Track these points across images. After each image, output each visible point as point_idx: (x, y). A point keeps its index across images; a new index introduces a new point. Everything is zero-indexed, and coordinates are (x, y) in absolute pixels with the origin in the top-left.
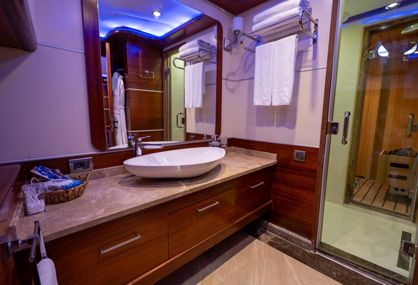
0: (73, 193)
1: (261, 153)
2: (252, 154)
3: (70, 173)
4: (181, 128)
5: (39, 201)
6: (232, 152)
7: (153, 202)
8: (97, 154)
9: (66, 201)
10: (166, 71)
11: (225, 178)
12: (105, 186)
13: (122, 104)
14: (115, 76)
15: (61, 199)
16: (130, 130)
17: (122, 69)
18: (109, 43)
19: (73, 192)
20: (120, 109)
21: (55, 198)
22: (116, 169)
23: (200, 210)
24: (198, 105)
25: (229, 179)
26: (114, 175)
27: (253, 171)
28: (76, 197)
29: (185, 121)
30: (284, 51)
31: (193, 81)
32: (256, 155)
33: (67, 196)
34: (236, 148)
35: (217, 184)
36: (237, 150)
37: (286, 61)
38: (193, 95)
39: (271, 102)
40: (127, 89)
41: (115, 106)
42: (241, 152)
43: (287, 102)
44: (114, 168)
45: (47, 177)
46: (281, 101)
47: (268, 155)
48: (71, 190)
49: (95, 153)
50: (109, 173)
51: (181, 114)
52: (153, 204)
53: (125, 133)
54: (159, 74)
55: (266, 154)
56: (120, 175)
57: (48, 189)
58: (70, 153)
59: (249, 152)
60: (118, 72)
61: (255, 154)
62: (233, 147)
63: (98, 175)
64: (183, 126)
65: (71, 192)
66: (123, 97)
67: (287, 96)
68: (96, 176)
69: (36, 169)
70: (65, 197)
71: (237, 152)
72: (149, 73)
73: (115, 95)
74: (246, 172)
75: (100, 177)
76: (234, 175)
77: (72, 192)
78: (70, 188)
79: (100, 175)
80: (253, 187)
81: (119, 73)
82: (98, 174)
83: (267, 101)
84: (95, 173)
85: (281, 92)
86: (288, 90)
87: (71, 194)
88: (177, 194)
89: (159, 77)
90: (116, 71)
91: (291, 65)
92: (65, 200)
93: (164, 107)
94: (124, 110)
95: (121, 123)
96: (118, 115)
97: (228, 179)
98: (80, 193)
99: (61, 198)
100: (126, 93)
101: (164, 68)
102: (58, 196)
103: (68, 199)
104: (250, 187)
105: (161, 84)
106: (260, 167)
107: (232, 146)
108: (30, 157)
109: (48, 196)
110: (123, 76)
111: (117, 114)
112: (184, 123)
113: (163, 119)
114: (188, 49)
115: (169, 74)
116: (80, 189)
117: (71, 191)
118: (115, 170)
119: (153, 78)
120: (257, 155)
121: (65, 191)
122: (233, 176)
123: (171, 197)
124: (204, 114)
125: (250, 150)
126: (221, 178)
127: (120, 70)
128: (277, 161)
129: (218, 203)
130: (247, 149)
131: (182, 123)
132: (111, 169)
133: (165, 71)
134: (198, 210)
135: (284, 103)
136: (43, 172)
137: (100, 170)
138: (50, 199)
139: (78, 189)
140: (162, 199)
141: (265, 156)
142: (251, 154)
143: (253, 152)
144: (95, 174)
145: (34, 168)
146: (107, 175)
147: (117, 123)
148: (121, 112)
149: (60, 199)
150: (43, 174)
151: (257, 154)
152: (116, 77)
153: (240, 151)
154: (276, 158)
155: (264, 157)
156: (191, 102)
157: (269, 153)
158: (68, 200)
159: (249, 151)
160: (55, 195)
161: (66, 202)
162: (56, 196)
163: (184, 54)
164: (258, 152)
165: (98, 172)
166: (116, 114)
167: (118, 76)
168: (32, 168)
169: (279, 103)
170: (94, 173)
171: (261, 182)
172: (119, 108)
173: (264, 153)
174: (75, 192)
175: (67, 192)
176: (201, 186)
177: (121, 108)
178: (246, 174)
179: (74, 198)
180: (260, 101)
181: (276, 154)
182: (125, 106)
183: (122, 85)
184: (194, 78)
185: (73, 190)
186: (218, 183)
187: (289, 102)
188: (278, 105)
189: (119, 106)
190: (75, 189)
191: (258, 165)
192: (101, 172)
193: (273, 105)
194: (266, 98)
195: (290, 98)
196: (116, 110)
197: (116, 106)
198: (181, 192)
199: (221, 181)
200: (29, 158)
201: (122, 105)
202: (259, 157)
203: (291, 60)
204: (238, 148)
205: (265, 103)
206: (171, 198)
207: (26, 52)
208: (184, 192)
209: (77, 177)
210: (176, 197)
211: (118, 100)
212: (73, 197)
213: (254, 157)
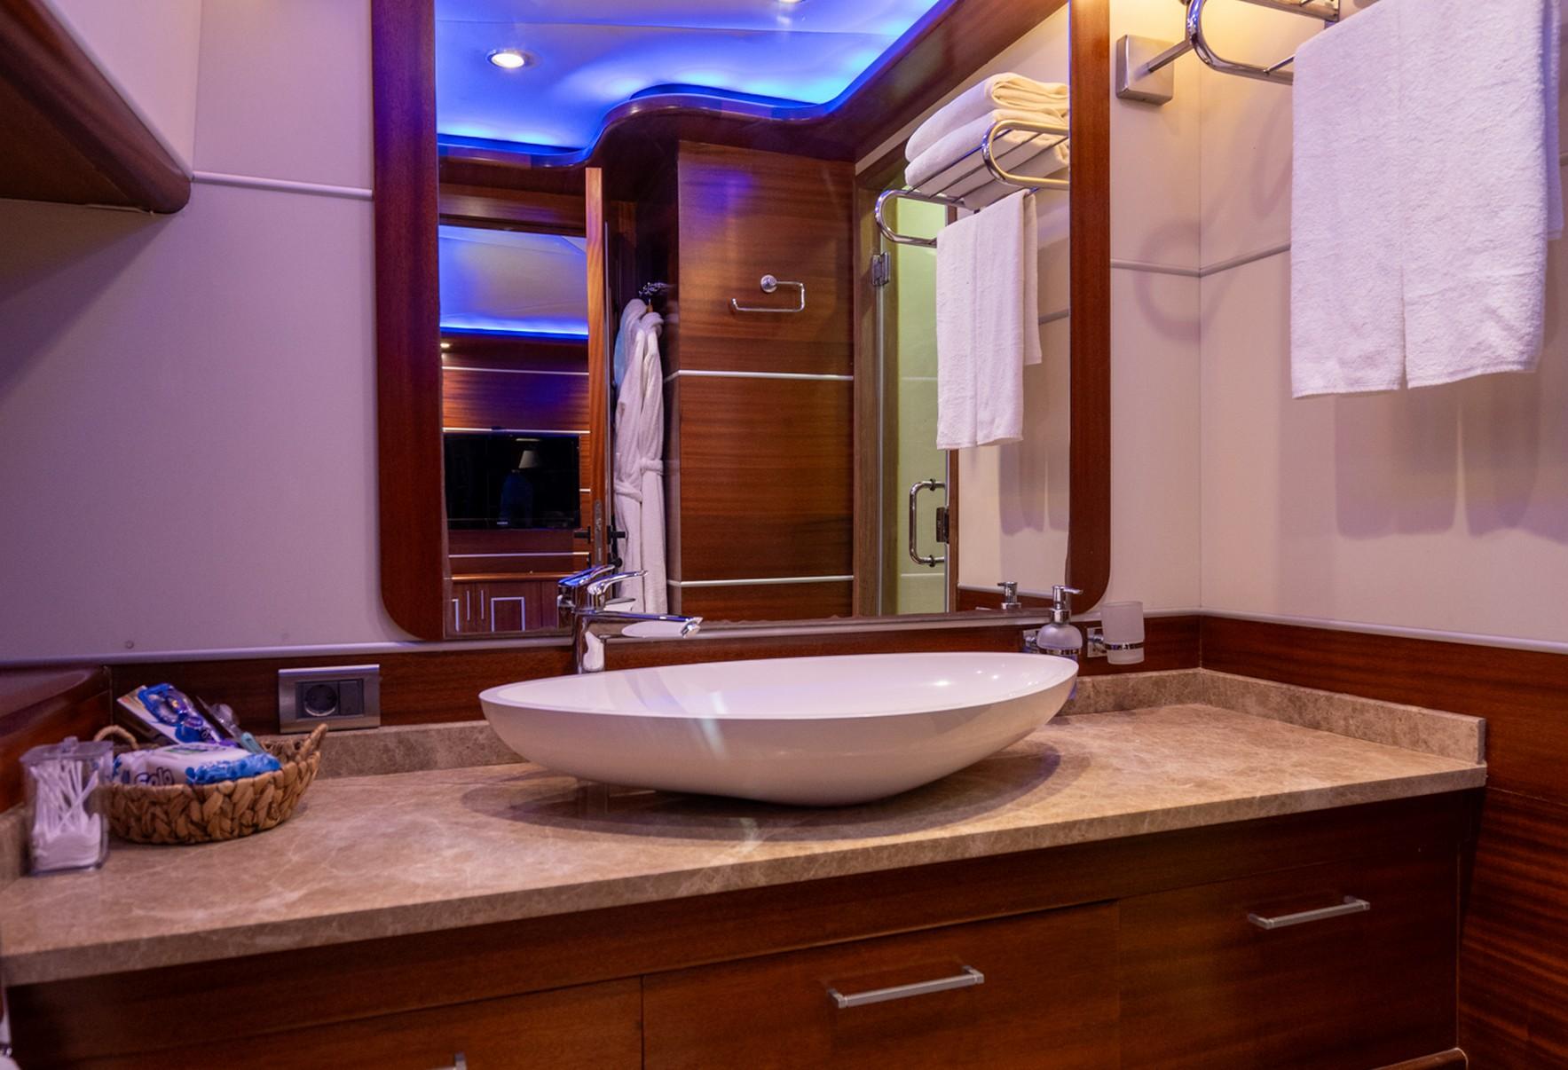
0: (228, 808)
1: (1376, 709)
2: (1319, 718)
3: (282, 731)
4: (932, 563)
5: (84, 817)
6: (1195, 700)
7: (539, 892)
8: (404, 654)
9: (200, 839)
10: (869, 272)
11: (1029, 828)
12: (398, 804)
13: (650, 446)
14: (629, 319)
15: (176, 827)
16: (680, 577)
17: (659, 284)
18: (600, 169)
19: (227, 799)
20: (642, 475)
21: (154, 816)
22: (484, 735)
23: (846, 999)
24: (998, 427)
25: (1062, 840)
26: (473, 765)
27: (1263, 814)
28: (246, 831)
29: (951, 522)
30: (1470, 28)
31: (974, 302)
32: (1342, 723)
33: (203, 819)
34: (1221, 675)
35: (967, 856)
36: (1222, 689)
37: (1486, 88)
38: (975, 377)
39: (1398, 367)
40: (674, 375)
41: (621, 456)
42: (1250, 702)
43: (1500, 351)
44: (473, 728)
45: (170, 732)
46: (1463, 353)
47: (1420, 727)
48: (217, 789)
49: (392, 648)
50: (451, 747)
51: (933, 487)
52: (539, 903)
53: (656, 592)
54: (833, 288)
55: (1409, 715)
56: (497, 768)
57: (144, 777)
58: (285, 638)
59: (1298, 704)
60: (645, 299)
61: (1337, 716)
62: (1201, 670)
63: (399, 757)
64: (941, 551)
65: (216, 801)
66: (656, 412)
67: (1500, 312)
68: (390, 760)
69: (142, 697)
70: (192, 822)
71: (1226, 705)
72: (779, 288)
73: (622, 404)
74: (1198, 808)
75: (407, 766)
76: (1102, 821)
77: (223, 802)
78: (212, 780)
79: (409, 755)
80: (1271, 922)
81: (647, 304)
82: (397, 747)
83: (1370, 360)
84: (389, 744)
85: (1464, 295)
86: (1506, 273)
87: (216, 809)
88: (688, 871)
89: (830, 302)
90: (637, 297)
91: (1517, 110)
92: (194, 836)
93: (856, 458)
94: (660, 478)
95: (641, 545)
96: (633, 501)
97: (1054, 837)
98: (262, 814)
99: (176, 822)
100: (668, 390)
101: (859, 258)
102: (166, 813)
103: (203, 835)
104: (1251, 916)
105: (844, 339)
106: (1319, 793)
107: (1196, 666)
108: (133, 646)
109: (129, 807)
110: (663, 315)
111: (629, 499)
112: (947, 535)
113: (850, 519)
114: (947, 133)
115: (885, 283)
116: (262, 792)
117: (216, 794)
118: (481, 737)
119: (798, 310)
120: (1347, 726)
121: (194, 791)
122: (1091, 822)
123: (647, 885)
124: (1046, 478)
125: (1302, 689)
126: (997, 823)
127: (651, 288)
128: (1484, 765)
129: (976, 976)
130: (1285, 686)
131: (938, 540)
132: (462, 730)
133: (864, 270)
134: (838, 996)
135: (1483, 361)
136: (163, 712)
137: (408, 732)
138: (139, 819)
139: (251, 790)
140: (596, 887)
141: (1401, 727)
142: (1308, 717)
143: (1322, 702)
144: (386, 750)
145: (137, 691)
146: (441, 755)
147: (623, 540)
148: (645, 488)
149: (173, 825)
150: (162, 720)
151: (1345, 719)
152: (633, 322)
153: (1243, 695)
154: (1474, 743)
155: (1394, 736)
156: (968, 418)
157: (1425, 711)
158: (207, 838)
159: (1299, 698)
160: (154, 804)
161: (197, 843)
162: (158, 811)
163: (929, 167)
164: (1354, 703)
165: (401, 740)
166: (623, 498)
167: (641, 318)
168: (126, 690)
169: (1451, 370)
170: (382, 743)
171: (1347, 898)
172: (636, 468)
173: (1391, 712)
174: (235, 805)
175: (202, 798)
176: (853, 852)
177: (647, 469)
178: (1203, 824)
179: (233, 831)
180: (1332, 365)
181: (1474, 721)
182: (665, 456)
183: (652, 356)
184: (979, 284)
185: (227, 792)
186: (977, 850)
187: (1522, 353)
188: (1448, 380)
189: (638, 456)
190: (236, 787)
191: (1317, 781)
192: (412, 738)
193: (1411, 385)
194: (1368, 346)
195: (1526, 328)
196: (623, 478)
197: (624, 459)
198: (717, 870)
199: (995, 842)
200: (131, 646)
201: (651, 454)
202: (1364, 736)
203: (1518, 80)
204: (1229, 676)
205: (1359, 374)
206: (651, 890)
207: (150, 215)
208: (733, 867)
209: (289, 747)
210: (684, 891)
211: (634, 430)
212: (227, 824)
213: (1326, 733)
